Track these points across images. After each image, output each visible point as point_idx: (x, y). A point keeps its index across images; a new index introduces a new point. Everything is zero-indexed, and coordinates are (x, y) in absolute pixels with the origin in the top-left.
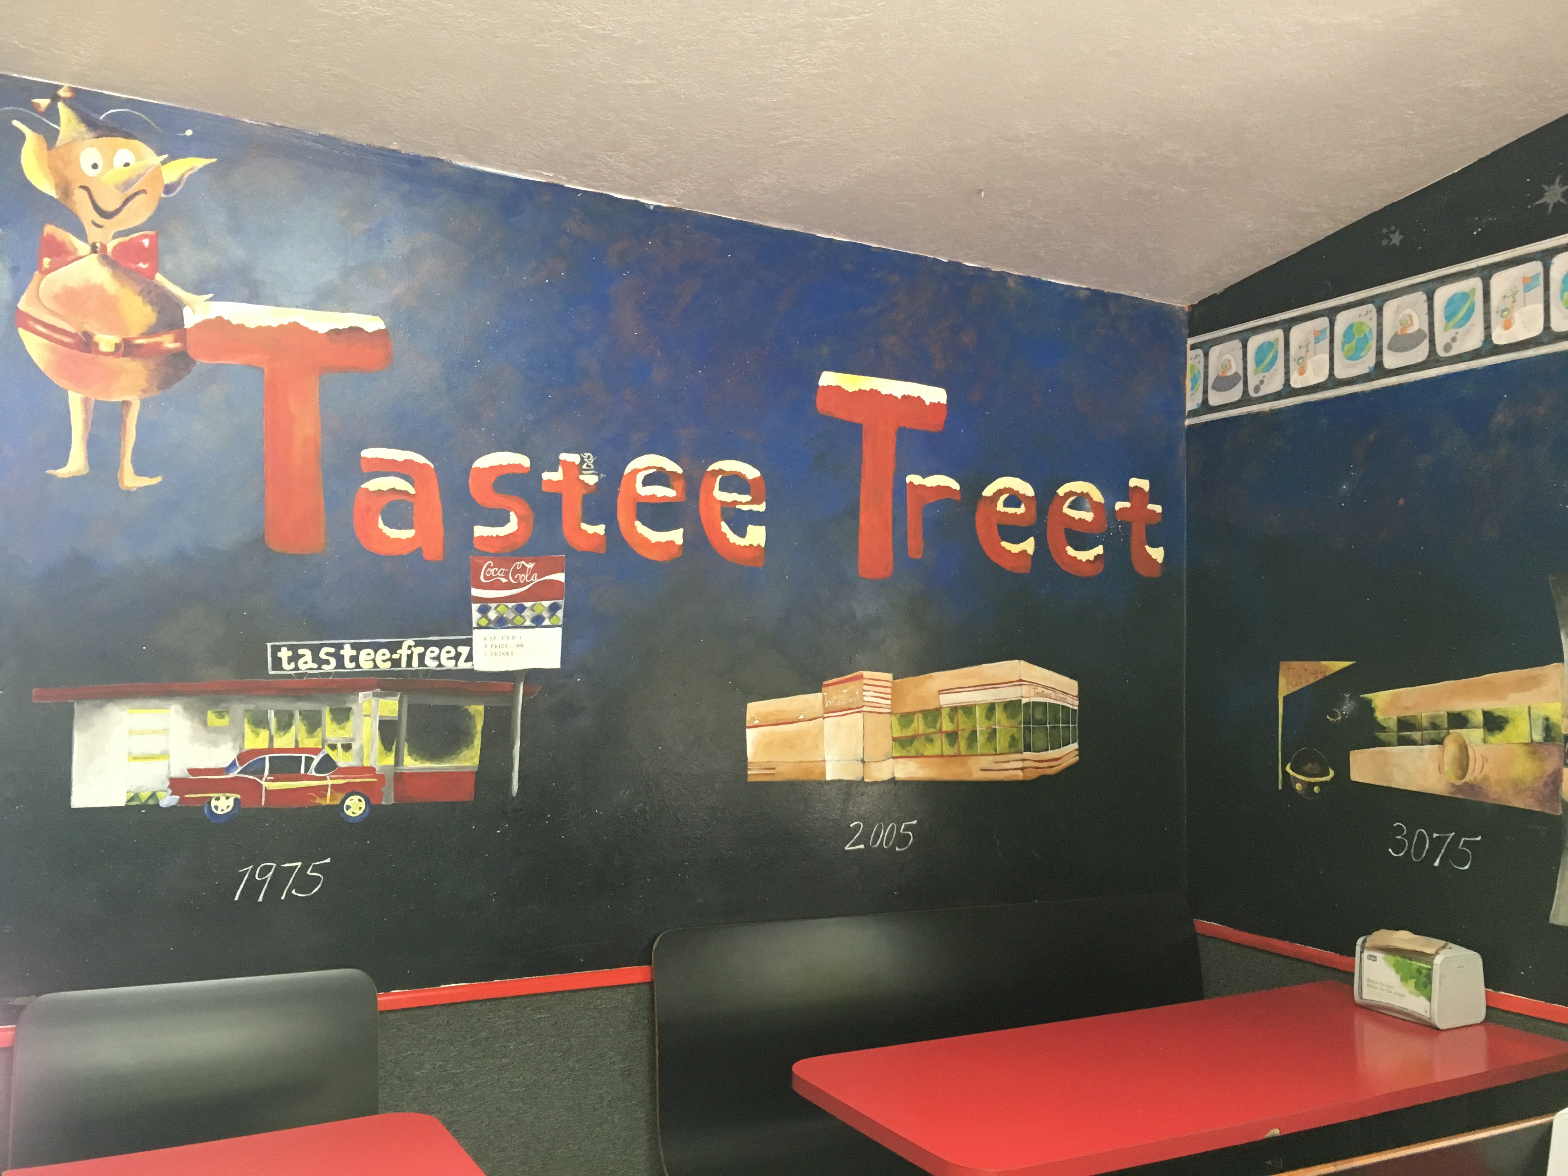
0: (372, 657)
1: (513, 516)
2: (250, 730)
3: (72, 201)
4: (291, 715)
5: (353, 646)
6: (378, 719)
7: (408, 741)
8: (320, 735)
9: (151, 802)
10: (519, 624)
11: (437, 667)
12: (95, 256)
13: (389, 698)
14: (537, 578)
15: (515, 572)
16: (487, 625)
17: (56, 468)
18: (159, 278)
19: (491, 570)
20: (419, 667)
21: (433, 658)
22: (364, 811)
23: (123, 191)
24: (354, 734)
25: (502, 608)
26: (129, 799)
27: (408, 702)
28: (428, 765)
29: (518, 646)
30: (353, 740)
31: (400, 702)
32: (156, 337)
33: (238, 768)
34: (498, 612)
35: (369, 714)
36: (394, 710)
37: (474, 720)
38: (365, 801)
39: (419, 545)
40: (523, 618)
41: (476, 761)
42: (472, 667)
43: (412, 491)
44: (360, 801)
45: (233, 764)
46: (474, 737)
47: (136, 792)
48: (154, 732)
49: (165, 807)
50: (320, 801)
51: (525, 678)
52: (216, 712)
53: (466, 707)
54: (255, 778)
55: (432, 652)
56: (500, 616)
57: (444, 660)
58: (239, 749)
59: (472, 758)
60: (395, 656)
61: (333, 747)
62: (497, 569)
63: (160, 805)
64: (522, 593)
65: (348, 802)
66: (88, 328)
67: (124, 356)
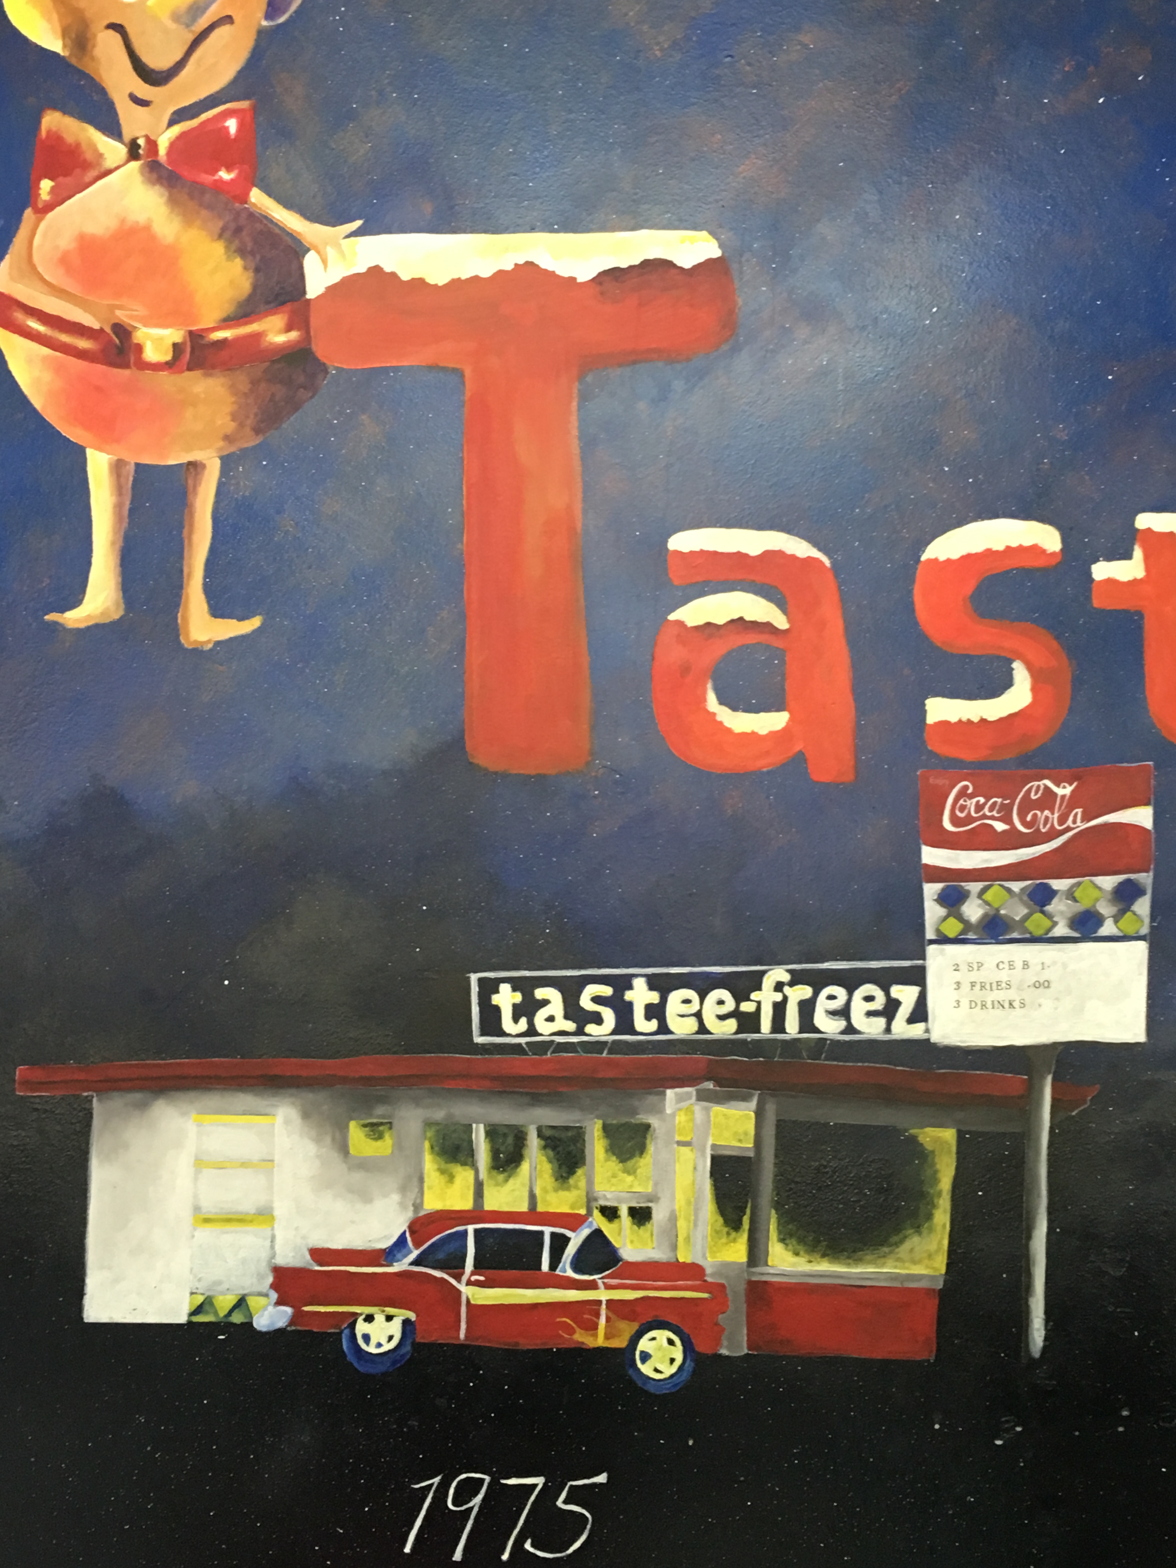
0: (695, 1007)
1: (1021, 674)
2: (436, 1167)
3: (93, 58)
4: (520, 1138)
5: (653, 983)
6: (708, 1153)
7: (778, 1206)
8: (583, 1183)
9: (237, 1318)
10: (1038, 932)
11: (843, 1032)
12: (135, 165)
13: (733, 1103)
14: (1082, 822)
15: (1027, 806)
16: (960, 934)
17: (63, 611)
18: (257, 197)
19: (968, 803)
20: (800, 1032)
21: (833, 1013)
22: (681, 1368)
23: (188, 26)
24: (656, 1184)
25: (995, 893)
26: (193, 1309)
27: (777, 1115)
28: (825, 1266)
29: (1037, 985)
30: (653, 1198)
31: (759, 1114)
32: (251, 322)
33: (410, 1252)
34: (987, 903)
35: (688, 1139)
36: (746, 1134)
37: (933, 1165)
38: (683, 1345)
39: (798, 748)
40: (1049, 916)
41: (940, 1265)
42: (925, 1036)
43: (781, 621)
44: (671, 1342)
45: (402, 1240)
46: (934, 1206)
47: (208, 1294)
48: (244, 1164)
49: (264, 1329)
50: (581, 1337)
51: (1057, 1067)
52: (365, 1126)
53: (913, 1131)
54: (446, 1277)
55: (831, 997)
56: (992, 913)
57: (858, 1019)
58: (412, 1208)
59: (930, 1256)
60: (747, 1007)
61: (610, 1213)
62: (982, 800)
63: (255, 1325)
64: (1045, 855)
65: (644, 1344)
66: (122, 316)
67: (189, 369)
